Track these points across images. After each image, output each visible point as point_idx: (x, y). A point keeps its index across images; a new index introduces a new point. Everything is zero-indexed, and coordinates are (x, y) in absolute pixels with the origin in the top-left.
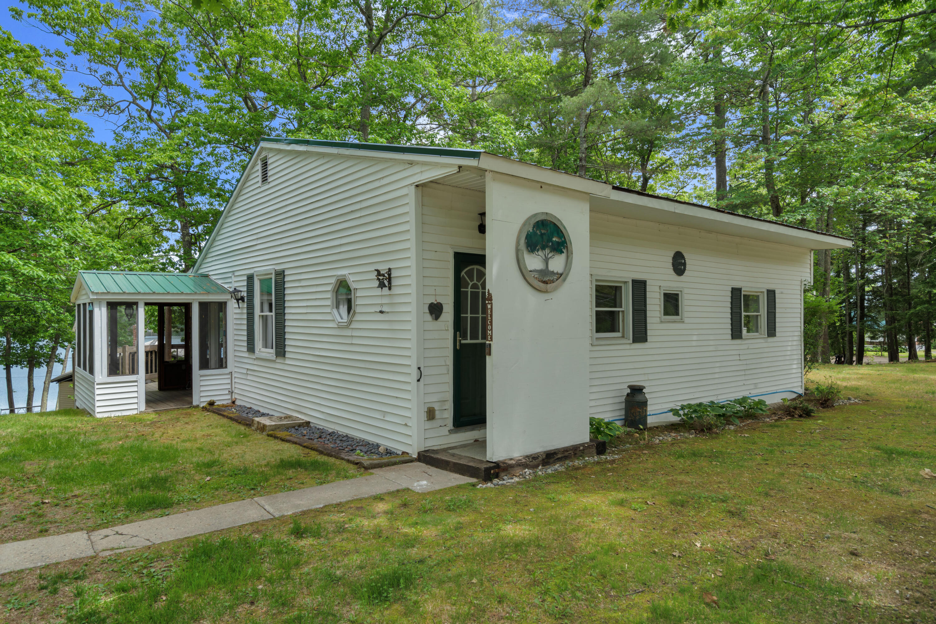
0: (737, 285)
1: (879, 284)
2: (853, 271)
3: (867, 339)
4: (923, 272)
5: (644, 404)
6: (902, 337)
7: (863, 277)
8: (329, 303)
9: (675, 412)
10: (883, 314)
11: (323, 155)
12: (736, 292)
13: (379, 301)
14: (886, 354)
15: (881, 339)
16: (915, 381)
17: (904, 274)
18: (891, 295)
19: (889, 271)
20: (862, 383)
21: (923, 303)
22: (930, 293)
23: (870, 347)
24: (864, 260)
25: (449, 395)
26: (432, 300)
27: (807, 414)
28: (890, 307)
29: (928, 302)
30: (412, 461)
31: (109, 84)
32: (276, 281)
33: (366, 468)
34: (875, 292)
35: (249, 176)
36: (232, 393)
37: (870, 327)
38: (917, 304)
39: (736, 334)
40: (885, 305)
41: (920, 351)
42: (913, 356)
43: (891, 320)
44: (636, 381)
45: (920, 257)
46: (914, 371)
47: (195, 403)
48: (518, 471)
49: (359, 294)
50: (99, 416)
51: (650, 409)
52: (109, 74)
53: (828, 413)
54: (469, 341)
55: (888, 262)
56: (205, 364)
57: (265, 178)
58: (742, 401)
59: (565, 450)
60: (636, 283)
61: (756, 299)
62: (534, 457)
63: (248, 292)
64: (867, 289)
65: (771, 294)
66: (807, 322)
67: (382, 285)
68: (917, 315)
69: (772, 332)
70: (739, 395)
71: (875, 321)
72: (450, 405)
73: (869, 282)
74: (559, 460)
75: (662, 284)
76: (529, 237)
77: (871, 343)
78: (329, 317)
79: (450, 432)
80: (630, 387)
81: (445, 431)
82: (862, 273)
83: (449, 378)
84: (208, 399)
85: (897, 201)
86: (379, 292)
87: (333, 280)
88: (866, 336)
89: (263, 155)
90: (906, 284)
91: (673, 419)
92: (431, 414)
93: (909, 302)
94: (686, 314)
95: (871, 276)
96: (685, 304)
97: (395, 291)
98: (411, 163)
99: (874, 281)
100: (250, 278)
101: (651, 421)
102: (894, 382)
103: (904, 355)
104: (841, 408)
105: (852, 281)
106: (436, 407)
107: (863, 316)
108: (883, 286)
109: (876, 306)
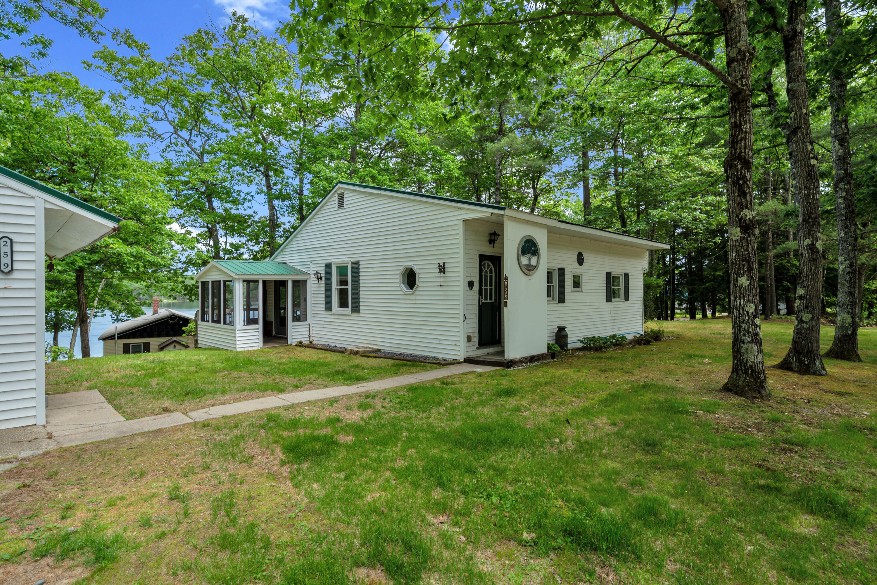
0: (609, 271)
1: (684, 269)
2: (668, 259)
3: (677, 306)
4: (710, 261)
5: (566, 336)
6: (698, 304)
7: (674, 263)
8: (398, 280)
9: (581, 341)
10: (686, 289)
11: (393, 197)
12: (608, 275)
13: (439, 280)
14: (688, 316)
15: (685, 306)
16: (705, 329)
17: (699, 262)
18: (691, 276)
19: (690, 260)
20: (674, 329)
21: (710, 281)
22: (714, 275)
23: (678, 311)
24: (674, 253)
25: (477, 330)
26: (469, 279)
27: (648, 343)
28: (690, 283)
29: (713, 281)
30: (461, 363)
31: (157, 119)
32: (352, 268)
33: (443, 365)
34: (681, 274)
35: (326, 202)
36: (310, 336)
37: (679, 297)
38: (706, 282)
39: (609, 299)
40: (687, 282)
41: (709, 314)
42: (705, 316)
43: (691, 293)
44: (562, 324)
45: (708, 251)
46: (704, 323)
47: (289, 342)
48: (520, 364)
49: (420, 276)
50: (238, 350)
51: (570, 340)
52: (157, 112)
53: (659, 343)
54: (488, 301)
55: (690, 254)
56: (297, 319)
57: (341, 204)
58: (614, 336)
59: (538, 356)
60: (559, 269)
61: (619, 278)
62: (526, 358)
63: (326, 274)
64: (676, 272)
65: (626, 276)
66: (646, 293)
67: (441, 271)
68: (707, 289)
69: (627, 298)
70: (612, 334)
71: (682, 293)
72: (477, 335)
73: (678, 267)
74: (536, 360)
75: (573, 270)
76: (523, 248)
77: (678, 309)
78: (399, 289)
79: (477, 348)
80: (559, 327)
81: (474, 348)
82: (673, 261)
83: (477, 320)
84: (299, 340)
85: (695, 219)
86: (439, 275)
87: (402, 268)
88: (676, 303)
89: (340, 191)
90: (700, 268)
91: (580, 345)
92: (469, 339)
93: (702, 280)
94: (584, 288)
95: (679, 263)
96: (584, 282)
97: (447, 274)
98: (460, 208)
99: (681, 266)
100: (328, 266)
101: (569, 346)
102: (693, 329)
103: (699, 316)
104: (665, 341)
105: (667, 266)
106: (471, 335)
107: (674, 289)
108: (686, 270)
109: (682, 284)
